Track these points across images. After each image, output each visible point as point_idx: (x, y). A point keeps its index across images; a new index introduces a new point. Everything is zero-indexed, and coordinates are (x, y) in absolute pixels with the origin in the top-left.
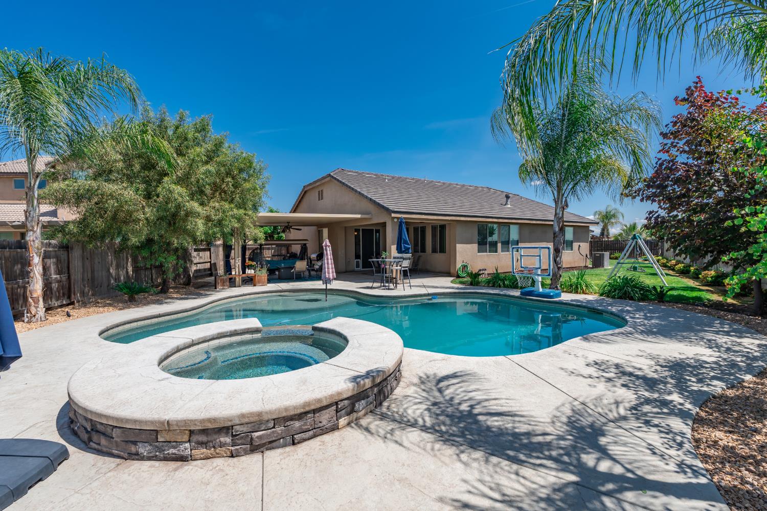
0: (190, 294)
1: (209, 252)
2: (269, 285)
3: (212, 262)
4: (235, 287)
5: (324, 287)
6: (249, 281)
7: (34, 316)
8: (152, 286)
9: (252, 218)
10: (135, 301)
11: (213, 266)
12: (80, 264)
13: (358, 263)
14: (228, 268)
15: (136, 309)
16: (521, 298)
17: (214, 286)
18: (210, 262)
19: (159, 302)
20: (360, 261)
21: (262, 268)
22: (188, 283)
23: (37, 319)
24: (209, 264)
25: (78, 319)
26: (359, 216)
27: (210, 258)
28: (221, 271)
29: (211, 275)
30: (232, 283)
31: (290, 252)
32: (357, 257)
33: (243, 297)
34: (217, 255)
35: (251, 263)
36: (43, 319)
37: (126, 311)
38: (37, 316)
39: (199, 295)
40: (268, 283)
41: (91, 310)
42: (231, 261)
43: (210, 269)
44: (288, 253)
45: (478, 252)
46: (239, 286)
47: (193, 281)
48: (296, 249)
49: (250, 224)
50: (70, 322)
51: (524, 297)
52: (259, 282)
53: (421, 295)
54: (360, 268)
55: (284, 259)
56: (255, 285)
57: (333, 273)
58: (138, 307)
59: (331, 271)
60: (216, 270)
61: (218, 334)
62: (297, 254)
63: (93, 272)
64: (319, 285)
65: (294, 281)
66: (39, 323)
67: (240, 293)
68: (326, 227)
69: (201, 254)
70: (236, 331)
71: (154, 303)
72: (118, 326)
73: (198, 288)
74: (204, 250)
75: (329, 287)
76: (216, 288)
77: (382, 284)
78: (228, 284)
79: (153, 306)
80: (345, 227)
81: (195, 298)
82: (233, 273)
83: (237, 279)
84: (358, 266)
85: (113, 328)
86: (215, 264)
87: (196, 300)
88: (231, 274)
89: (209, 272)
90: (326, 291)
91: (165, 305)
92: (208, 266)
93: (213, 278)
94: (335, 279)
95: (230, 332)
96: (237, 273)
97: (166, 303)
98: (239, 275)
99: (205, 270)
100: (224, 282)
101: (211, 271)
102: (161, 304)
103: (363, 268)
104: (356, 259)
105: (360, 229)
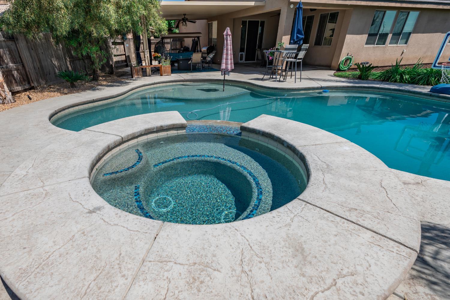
0: (114, 82)
1: (123, 46)
2: (172, 75)
3: (127, 55)
4: (147, 76)
5: (222, 78)
6: (157, 71)
7: (5, 98)
8: (86, 75)
9: (156, 7)
10: (76, 87)
11: (128, 58)
12: (28, 54)
13: (242, 55)
14: (139, 60)
15: (77, 94)
16: (431, 95)
17: (131, 75)
18: (125, 55)
19: (93, 89)
20: (244, 54)
21: (166, 59)
22: (111, 73)
23: (8, 101)
24: (124, 56)
25: (37, 102)
26: (252, 4)
27: (125, 51)
28: (134, 62)
29: (127, 66)
30: (144, 73)
31: (184, 47)
32: (242, 50)
33: (155, 86)
34: (129, 48)
35: (157, 54)
36: (12, 101)
37: (69, 96)
38: (7, 98)
39: (122, 83)
40: (172, 73)
41: (46, 93)
42: (141, 54)
43: (126, 61)
44: (182, 47)
45: (366, 44)
46: (150, 76)
47: (114, 70)
48: (188, 42)
49: (155, 13)
50: (32, 104)
51: (436, 94)
52: (165, 73)
53: (313, 89)
54: (243, 61)
55: (179, 52)
56: (161, 75)
57: (231, 64)
58: (78, 92)
59: (229, 62)
60: (130, 62)
61: (146, 130)
62: (189, 48)
63: (40, 61)
65: (191, 72)
66: (10, 104)
67: (153, 82)
68: (215, 20)
69: (117, 47)
70: (162, 126)
71: (89, 89)
72: (64, 109)
73: (119, 76)
74: (119, 44)
75: (227, 77)
76: (132, 77)
77: (272, 76)
78: (141, 73)
79: (88, 92)
80: (234, 19)
81: (118, 86)
82: (144, 64)
83: (148, 70)
84: (241, 59)
85: (60, 111)
86: (129, 56)
87: (119, 87)
88: (142, 65)
89: (125, 64)
90: (224, 82)
91: (97, 91)
92: (123, 58)
93: (129, 68)
94: (232, 71)
95: (157, 128)
96: (147, 64)
97: (98, 89)
98: (149, 66)
99: (122, 61)
100: (138, 72)
101: (127, 62)
102: (94, 90)
103: (245, 61)
104: (240, 52)
105: (247, 21)
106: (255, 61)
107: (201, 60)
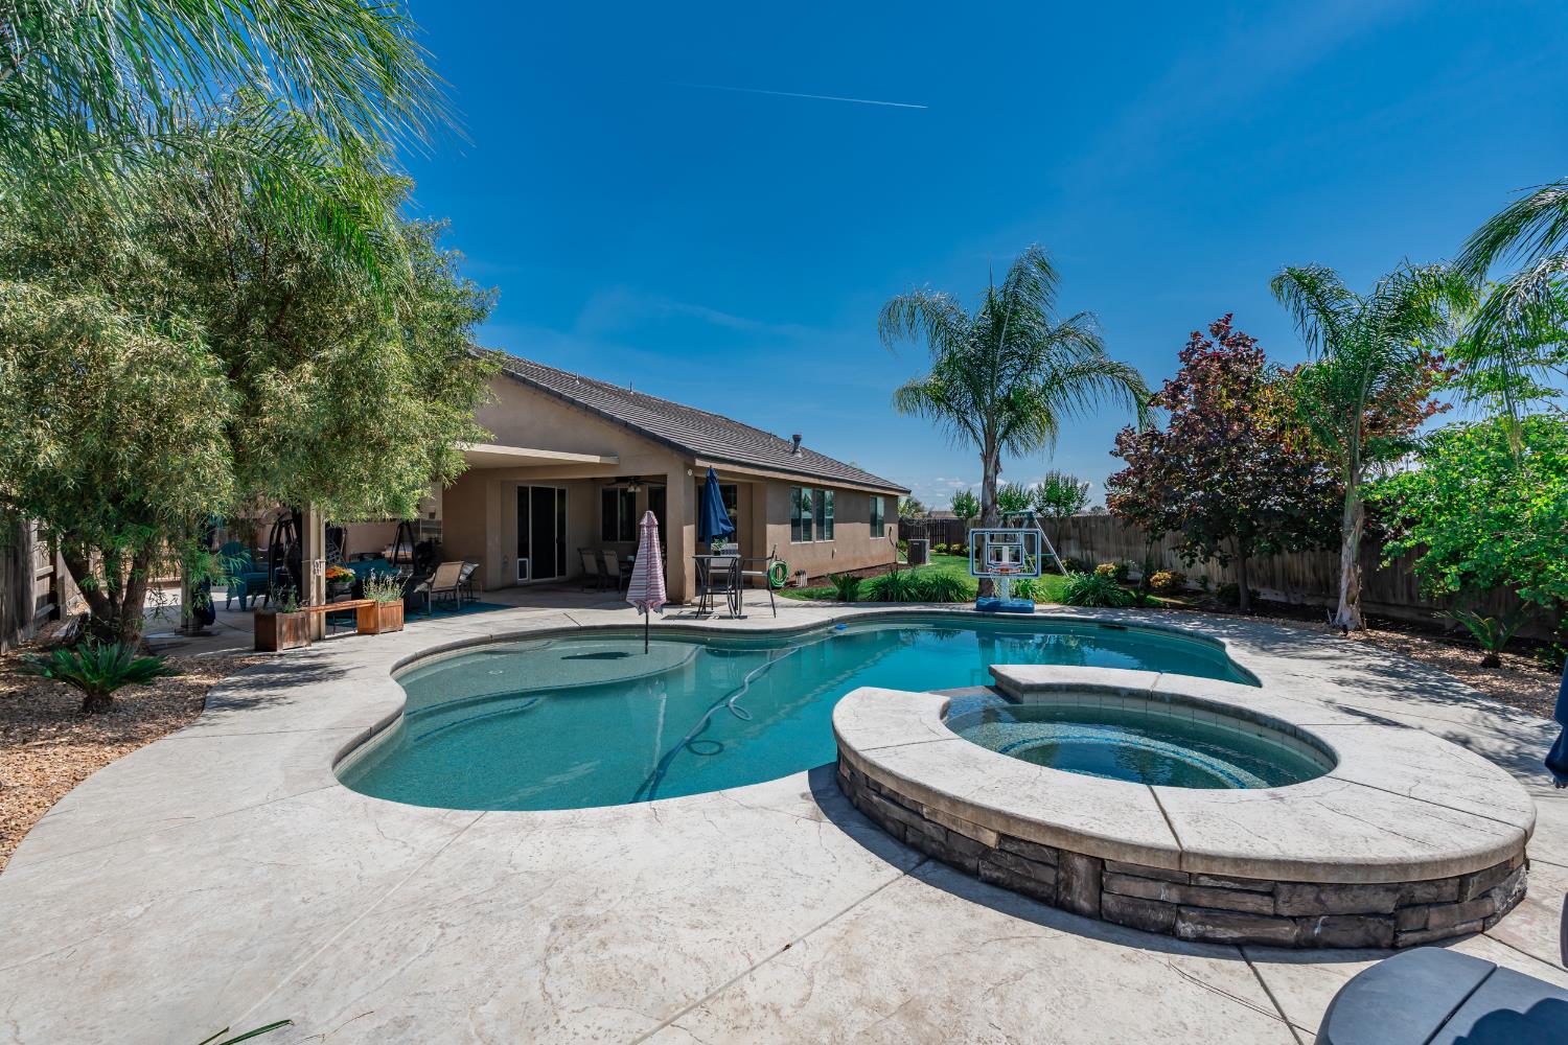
2: (405, 628)
13: (522, 564)
20: (529, 562)
26: (596, 459)
32: (523, 552)
35: (341, 570)
40: (406, 620)
45: (793, 540)
46: (320, 638)
52: (385, 624)
54: (528, 579)
64: (630, 617)
76: (271, 648)
78: (308, 632)
83: (314, 619)
84: (522, 574)
90: (647, 632)
96: (314, 602)
100: (297, 630)
103: (533, 578)
104: (519, 557)
105: (528, 488)
106: (556, 578)
107: (459, 581)
